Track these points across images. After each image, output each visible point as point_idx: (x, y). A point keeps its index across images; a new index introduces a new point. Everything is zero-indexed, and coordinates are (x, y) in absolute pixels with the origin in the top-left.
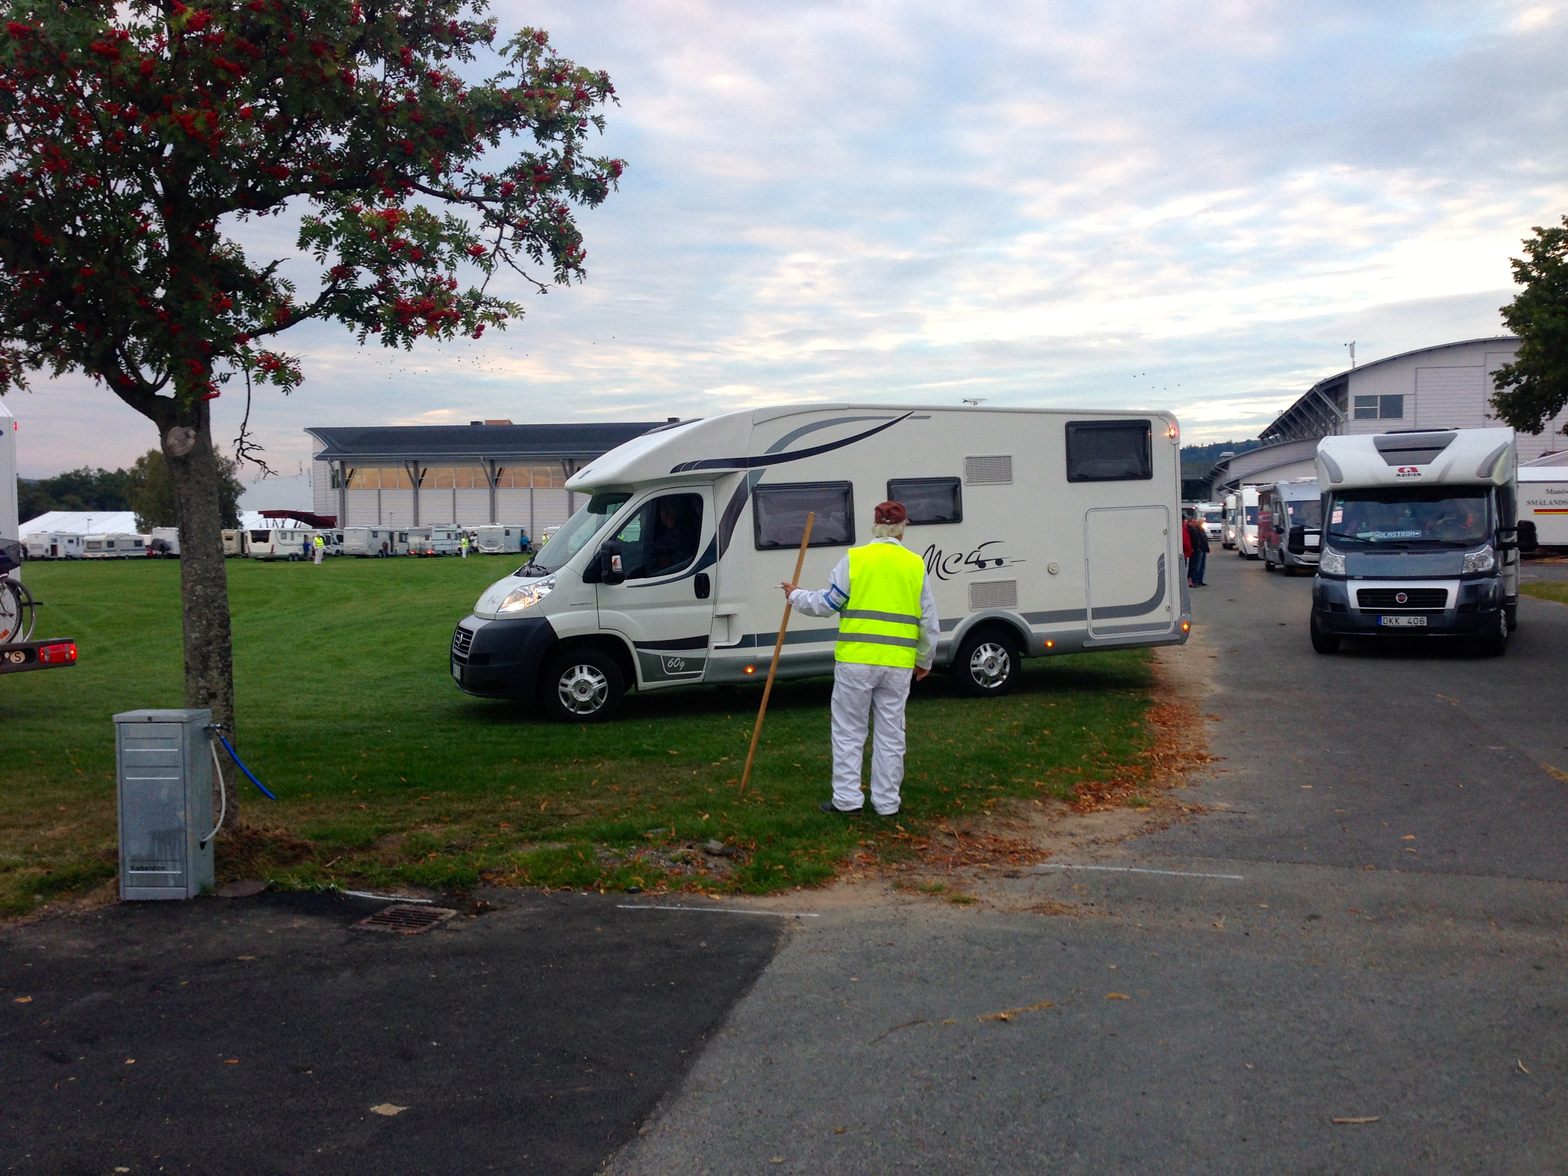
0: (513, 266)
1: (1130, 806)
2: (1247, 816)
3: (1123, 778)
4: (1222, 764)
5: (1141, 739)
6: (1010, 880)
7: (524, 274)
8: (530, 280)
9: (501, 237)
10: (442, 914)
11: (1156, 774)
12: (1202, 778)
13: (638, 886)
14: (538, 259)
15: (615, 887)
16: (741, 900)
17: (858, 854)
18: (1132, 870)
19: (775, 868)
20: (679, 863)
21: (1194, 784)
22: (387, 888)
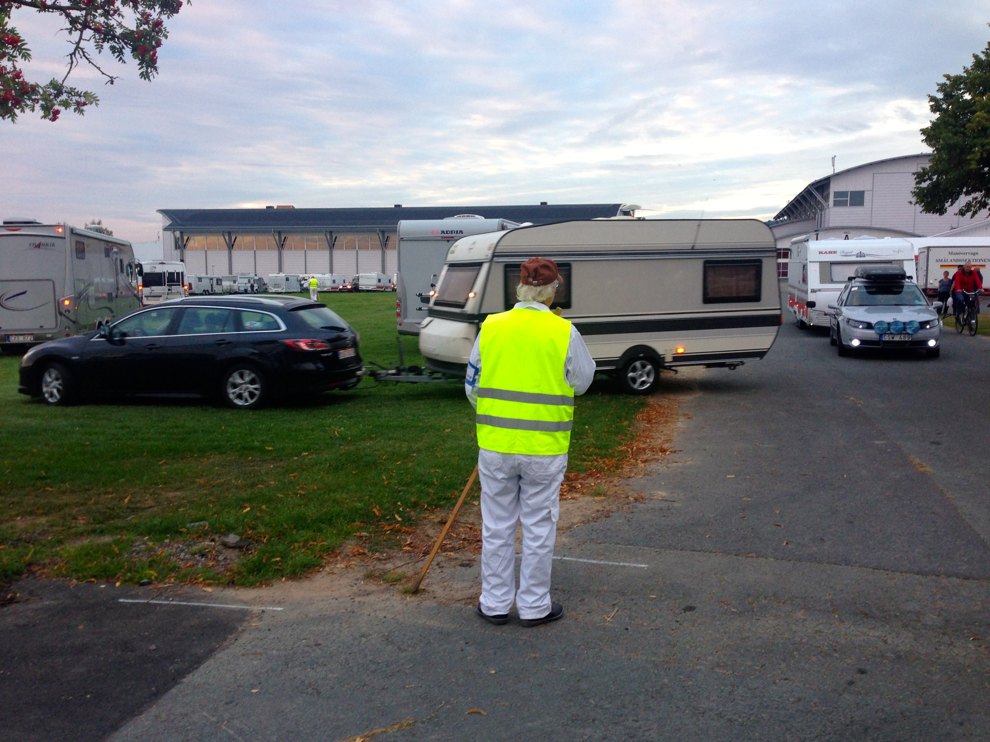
0: (90, 62)
1: (591, 495)
2: (676, 505)
3: (597, 469)
4: (676, 456)
5: (626, 435)
11: (624, 466)
12: (658, 468)
13: (150, 578)
14: (121, 59)
15: (131, 580)
17: (350, 546)
18: (565, 558)
19: (273, 560)
21: (648, 474)
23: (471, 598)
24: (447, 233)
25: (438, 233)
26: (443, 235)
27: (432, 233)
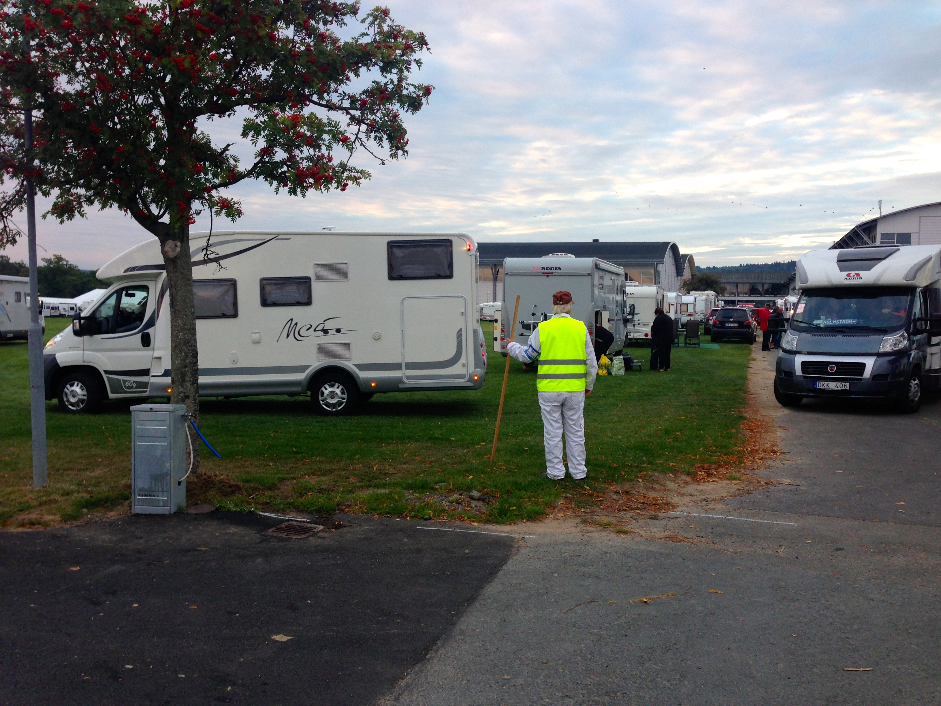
0: (366, 148)
1: (728, 479)
2: (802, 488)
3: (724, 462)
4: (788, 456)
5: (737, 439)
6: (653, 521)
7: (372, 153)
9: (359, 131)
10: (315, 528)
11: (745, 461)
12: (774, 464)
13: (429, 516)
15: (416, 516)
16: (490, 526)
17: (561, 503)
19: (511, 508)
21: (769, 467)
22: (283, 512)
24: (547, 269)
25: (539, 269)
26: (543, 271)
27: (534, 269)
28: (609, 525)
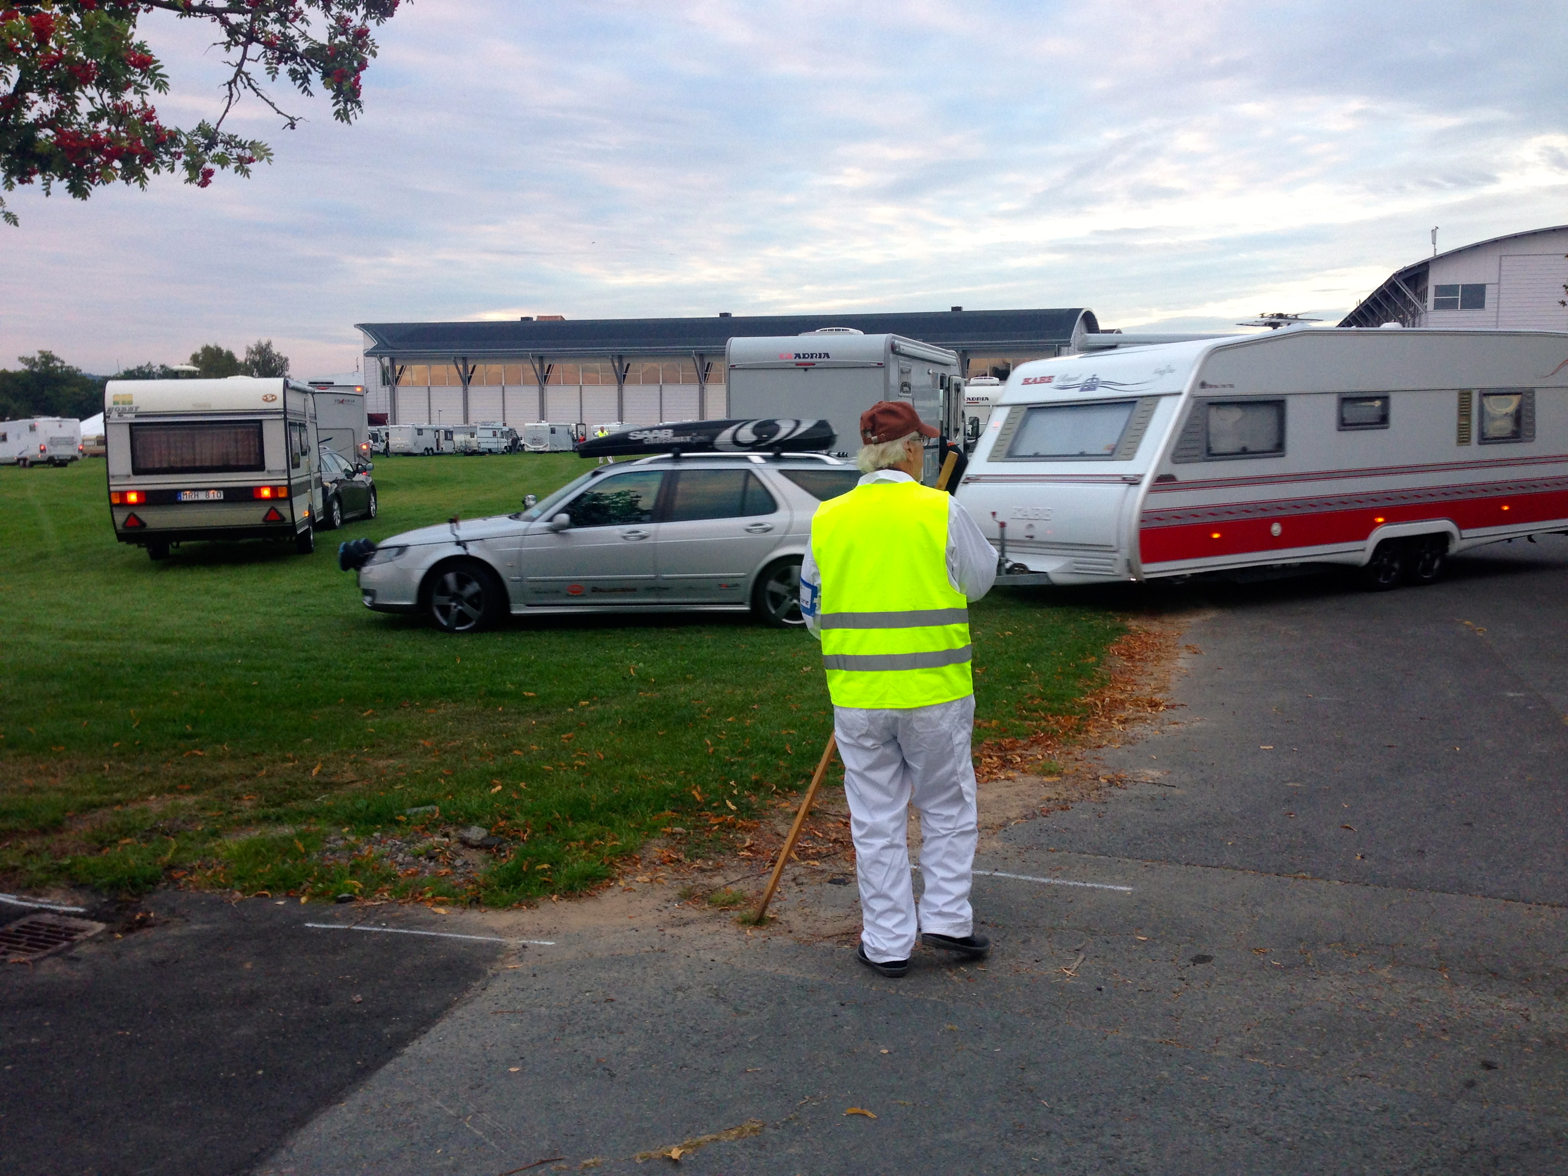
0: (258, 94)
1: (1038, 774)
2: (1177, 792)
3: (1047, 733)
4: (1176, 714)
5: (1092, 679)
6: (835, 887)
7: (272, 104)
8: (279, 112)
9: (244, 57)
10: (83, 930)
11: (1090, 728)
12: (1145, 732)
13: (352, 892)
14: (306, 89)
15: (323, 893)
16: (474, 916)
17: (657, 848)
18: (996, 874)
19: (539, 867)
20: (421, 858)
21: (1130, 742)
23: (848, 934)
24: (804, 357)
25: (789, 357)
26: (798, 360)
27: (781, 357)
28: (735, 902)
